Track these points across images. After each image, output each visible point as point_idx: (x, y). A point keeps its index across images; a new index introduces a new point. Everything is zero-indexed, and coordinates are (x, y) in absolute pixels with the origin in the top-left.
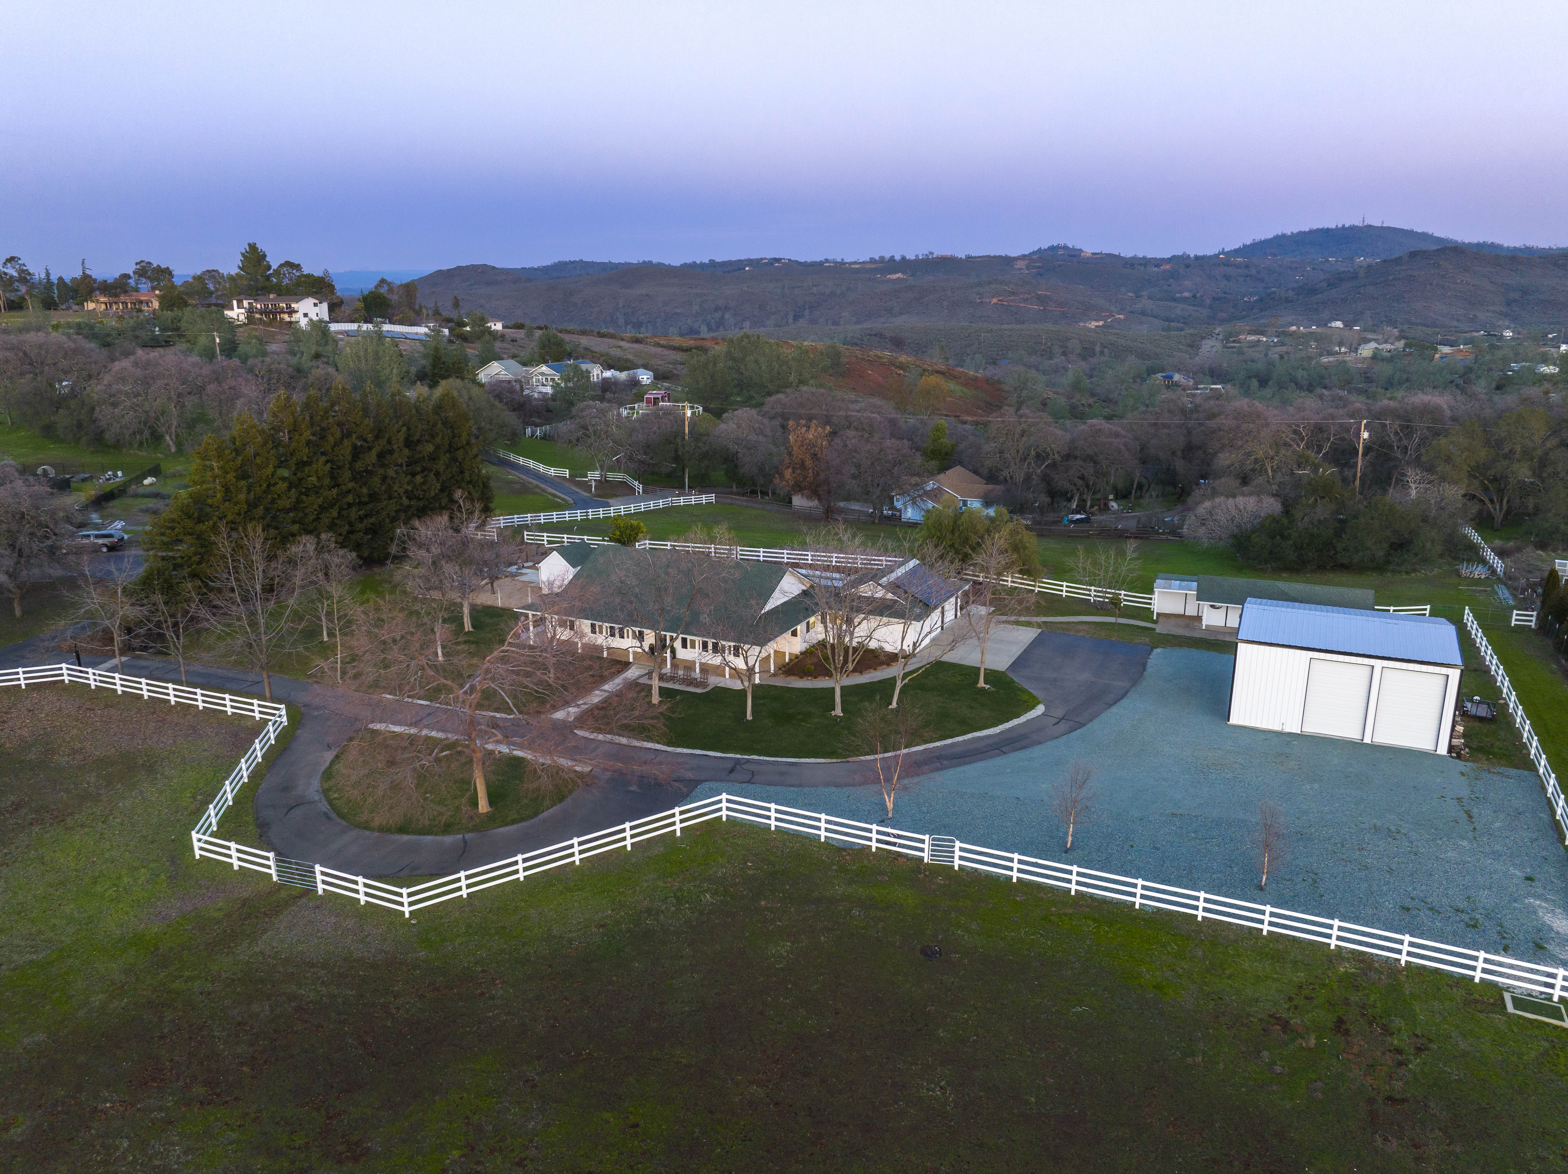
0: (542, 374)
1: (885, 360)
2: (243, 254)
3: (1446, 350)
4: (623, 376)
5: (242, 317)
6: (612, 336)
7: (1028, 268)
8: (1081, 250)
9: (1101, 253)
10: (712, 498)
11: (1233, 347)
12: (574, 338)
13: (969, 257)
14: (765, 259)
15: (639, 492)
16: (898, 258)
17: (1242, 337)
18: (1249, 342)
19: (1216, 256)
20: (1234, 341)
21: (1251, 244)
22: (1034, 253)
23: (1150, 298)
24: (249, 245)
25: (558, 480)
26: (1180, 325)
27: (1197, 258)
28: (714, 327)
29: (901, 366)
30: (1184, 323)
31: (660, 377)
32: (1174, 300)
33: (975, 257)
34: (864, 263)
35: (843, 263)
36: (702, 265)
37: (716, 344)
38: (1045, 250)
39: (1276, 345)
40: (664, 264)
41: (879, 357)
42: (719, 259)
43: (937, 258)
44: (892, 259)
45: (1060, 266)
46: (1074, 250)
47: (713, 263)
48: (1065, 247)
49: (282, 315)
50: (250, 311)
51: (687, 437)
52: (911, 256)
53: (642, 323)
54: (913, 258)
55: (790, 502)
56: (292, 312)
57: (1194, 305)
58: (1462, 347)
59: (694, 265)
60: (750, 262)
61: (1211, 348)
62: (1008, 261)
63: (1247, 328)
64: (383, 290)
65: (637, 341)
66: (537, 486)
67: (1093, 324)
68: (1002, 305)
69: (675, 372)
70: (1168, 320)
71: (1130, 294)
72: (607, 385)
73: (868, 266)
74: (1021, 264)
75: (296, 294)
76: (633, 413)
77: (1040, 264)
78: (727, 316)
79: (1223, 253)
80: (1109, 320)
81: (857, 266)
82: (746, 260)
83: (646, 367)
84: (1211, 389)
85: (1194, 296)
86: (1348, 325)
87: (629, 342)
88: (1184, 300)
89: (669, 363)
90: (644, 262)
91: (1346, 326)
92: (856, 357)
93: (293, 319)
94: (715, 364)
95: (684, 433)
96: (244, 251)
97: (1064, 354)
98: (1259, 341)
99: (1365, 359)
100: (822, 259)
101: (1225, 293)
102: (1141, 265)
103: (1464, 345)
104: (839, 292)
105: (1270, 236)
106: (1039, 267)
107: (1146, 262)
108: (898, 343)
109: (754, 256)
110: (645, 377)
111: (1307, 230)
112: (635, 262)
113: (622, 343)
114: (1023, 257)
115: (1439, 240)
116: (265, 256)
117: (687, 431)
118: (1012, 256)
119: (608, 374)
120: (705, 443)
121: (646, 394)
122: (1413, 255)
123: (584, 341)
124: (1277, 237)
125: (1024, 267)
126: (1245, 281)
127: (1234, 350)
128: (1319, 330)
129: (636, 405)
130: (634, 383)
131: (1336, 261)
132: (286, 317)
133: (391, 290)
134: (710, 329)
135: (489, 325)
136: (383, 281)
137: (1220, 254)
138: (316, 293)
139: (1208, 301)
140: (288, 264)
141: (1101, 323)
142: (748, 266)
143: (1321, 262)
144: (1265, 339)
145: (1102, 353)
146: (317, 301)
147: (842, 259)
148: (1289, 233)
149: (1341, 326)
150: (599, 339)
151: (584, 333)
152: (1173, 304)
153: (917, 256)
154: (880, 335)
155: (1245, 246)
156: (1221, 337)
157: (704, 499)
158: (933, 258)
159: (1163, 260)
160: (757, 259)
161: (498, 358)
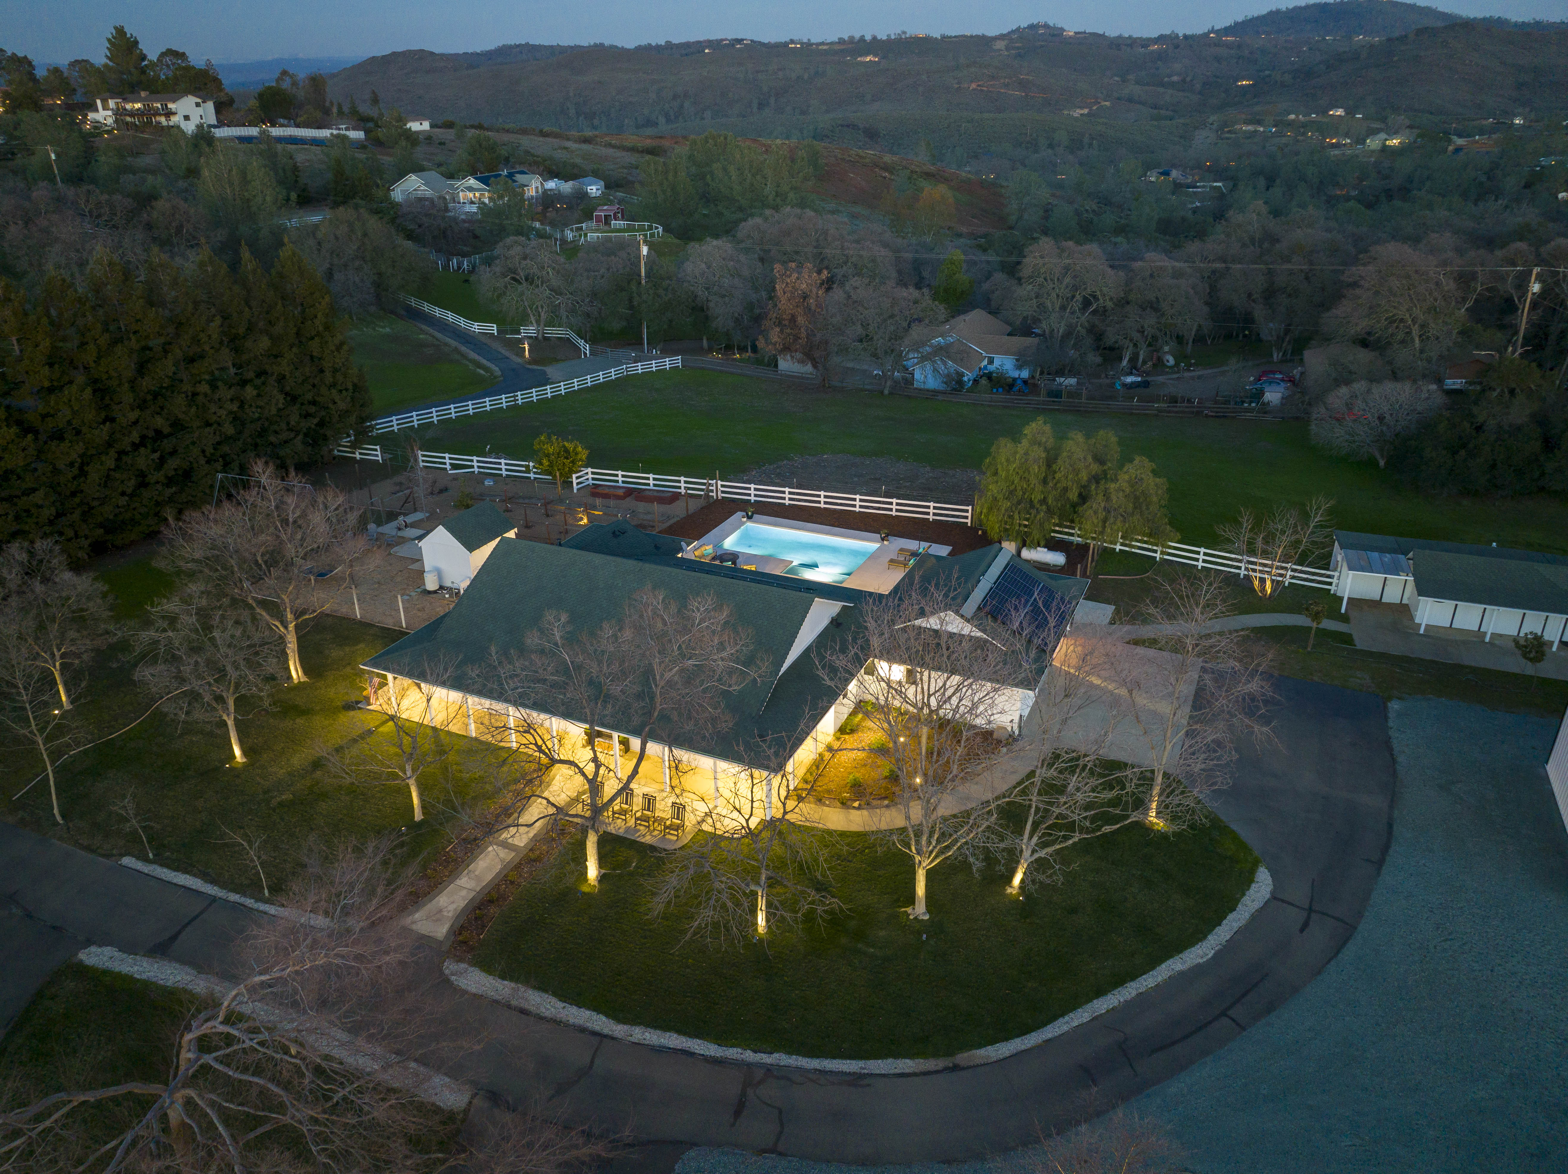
0: (470, 189)
1: (867, 160)
2: (109, 40)
3: (1460, 142)
4: (567, 187)
5: (110, 121)
6: (556, 136)
7: (1007, 48)
8: (1062, 30)
9: (1085, 33)
10: (678, 360)
11: (1228, 139)
12: (512, 137)
13: (944, 37)
14: (726, 40)
15: (585, 354)
16: (868, 38)
17: (1238, 127)
18: (1245, 131)
19: (1206, 35)
20: (1229, 132)
21: (1243, 22)
22: (1013, 32)
23: (1137, 83)
24: (116, 28)
25: (483, 339)
26: (1169, 113)
27: (1186, 37)
28: (673, 117)
29: (886, 168)
30: (1174, 111)
31: (611, 185)
32: (1162, 85)
33: (951, 37)
34: (832, 43)
35: (809, 44)
36: (658, 47)
37: (676, 143)
38: (1025, 28)
39: (1274, 135)
40: (616, 47)
41: (861, 157)
42: (676, 41)
43: (911, 38)
44: (862, 39)
45: (1042, 46)
46: (1055, 28)
47: (669, 46)
48: (1046, 26)
49: (158, 118)
50: (119, 113)
51: (643, 282)
52: (882, 36)
53: (595, 113)
54: (885, 38)
55: (776, 366)
56: (169, 114)
57: (1183, 91)
58: (1477, 137)
59: (649, 47)
60: (710, 43)
61: (1203, 139)
62: (983, 42)
63: (1243, 116)
64: (286, 85)
65: (586, 141)
66: (456, 350)
67: (1077, 113)
68: (982, 90)
69: (631, 178)
70: (1155, 107)
71: (1116, 78)
72: (548, 200)
73: (837, 47)
74: (1000, 45)
75: (175, 91)
76: (580, 236)
77: (1020, 45)
78: (687, 104)
79: (1212, 31)
80: (1095, 108)
81: (825, 47)
82: (705, 41)
83: (597, 174)
84: (1212, 188)
85: (1184, 81)
86: (1350, 112)
87: (575, 141)
88: (1172, 85)
89: (623, 167)
90: (596, 45)
91: (1347, 114)
92: (835, 157)
93: (171, 123)
94: (676, 173)
95: (640, 276)
96: (110, 37)
97: (1051, 146)
98: (1256, 131)
99: (1373, 151)
100: (788, 40)
101: (1217, 77)
102: (1128, 45)
103: (1480, 135)
104: (806, 76)
105: (1264, 11)
106: (1018, 48)
107: (1132, 42)
108: (872, 134)
109: (713, 37)
110: (594, 189)
111: (1303, 4)
112: (586, 44)
113: (569, 144)
114: (1002, 37)
115: (1444, 15)
116: (136, 42)
117: (643, 274)
118: (990, 35)
119: (551, 185)
120: (666, 290)
121: (595, 210)
122: (1420, 32)
123: (526, 142)
124: (1271, 13)
125: (1003, 48)
126: (1237, 63)
127: (1229, 141)
128: (1320, 119)
129: (584, 225)
130: (582, 196)
131: (1334, 40)
132: (163, 119)
133: (295, 84)
134: (668, 120)
135: (408, 126)
136: (284, 73)
137: (1210, 32)
138: (200, 89)
139: (1198, 86)
140: (170, 52)
141: (1086, 111)
142: (707, 47)
143: (1317, 41)
144: (1262, 129)
145: (1091, 145)
146: (199, 100)
147: (809, 40)
148: (1284, 9)
149: (1343, 114)
150: (541, 139)
151: (524, 132)
152: (1161, 90)
153: (888, 36)
154: (852, 126)
155: (1237, 24)
156: (1215, 127)
157: (668, 363)
158: (906, 38)
159: (1149, 39)
160: (717, 40)
161: (418, 169)
